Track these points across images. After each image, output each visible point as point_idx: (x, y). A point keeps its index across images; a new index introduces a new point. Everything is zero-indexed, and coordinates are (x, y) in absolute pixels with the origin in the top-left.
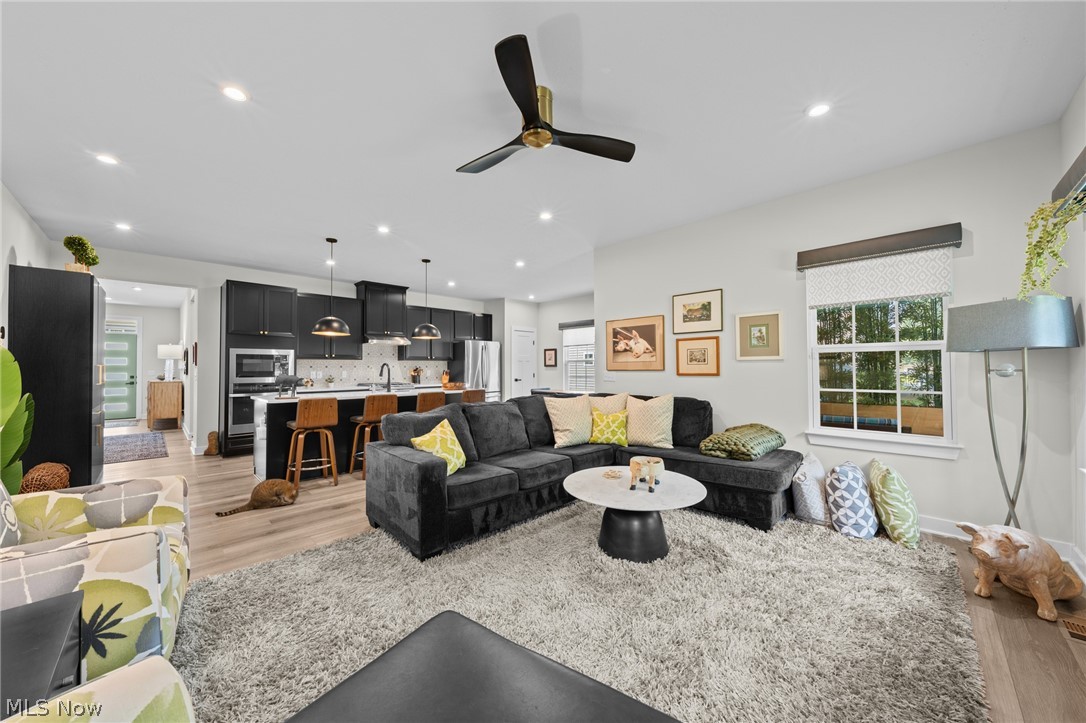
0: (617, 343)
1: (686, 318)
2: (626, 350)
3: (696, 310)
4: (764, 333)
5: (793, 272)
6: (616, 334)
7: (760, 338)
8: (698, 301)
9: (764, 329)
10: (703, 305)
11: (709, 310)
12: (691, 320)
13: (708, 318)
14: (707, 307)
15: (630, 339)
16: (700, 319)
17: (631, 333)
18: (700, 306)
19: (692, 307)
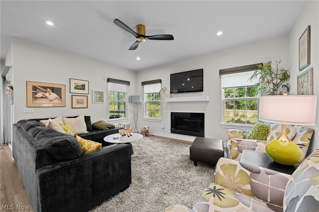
0: (36, 93)
1: (75, 88)
2: (42, 97)
3: (80, 86)
4: (100, 96)
5: (106, 82)
6: (35, 88)
7: (99, 97)
8: (81, 83)
9: (100, 95)
10: (82, 85)
11: (84, 87)
12: (78, 89)
13: (84, 89)
14: (83, 86)
15: (46, 92)
16: (81, 89)
17: (47, 90)
18: (81, 85)
19: (78, 85)
